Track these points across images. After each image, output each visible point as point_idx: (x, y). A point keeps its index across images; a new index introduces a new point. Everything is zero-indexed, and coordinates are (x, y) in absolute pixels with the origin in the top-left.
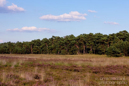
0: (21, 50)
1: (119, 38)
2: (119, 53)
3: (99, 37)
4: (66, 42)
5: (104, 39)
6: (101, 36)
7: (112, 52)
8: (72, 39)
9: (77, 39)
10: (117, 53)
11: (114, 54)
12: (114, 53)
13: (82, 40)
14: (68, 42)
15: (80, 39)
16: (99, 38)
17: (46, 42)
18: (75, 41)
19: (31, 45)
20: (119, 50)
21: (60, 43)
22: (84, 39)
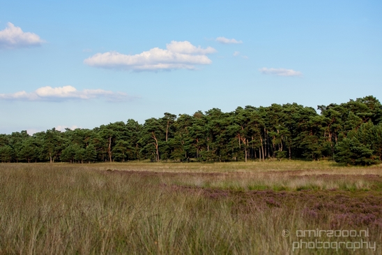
0: (85, 152)
1: (361, 116)
2: (368, 156)
3: (303, 114)
4: (212, 130)
5: (318, 120)
6: (310, 113)
7: (351, 154)
8: (229, 121)
9: (243, 121)
10: (363, 156)
11: (357, 159)
12: (356, 155)
13: (255, 122)
14: (218, 129)
15: (252, 121)
16: (305, 118)
17: (153, 131)
18: (236, 126)
19: (109, 137)
20: (368, 148)
21: (196, 130)
22: (260, 121)
